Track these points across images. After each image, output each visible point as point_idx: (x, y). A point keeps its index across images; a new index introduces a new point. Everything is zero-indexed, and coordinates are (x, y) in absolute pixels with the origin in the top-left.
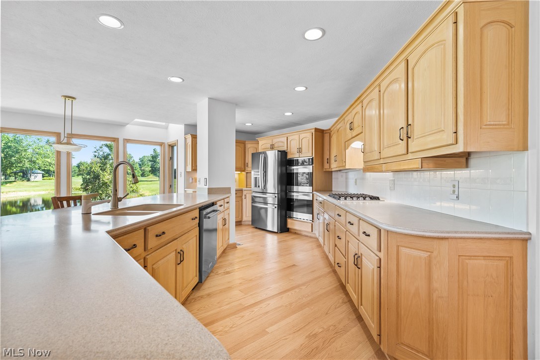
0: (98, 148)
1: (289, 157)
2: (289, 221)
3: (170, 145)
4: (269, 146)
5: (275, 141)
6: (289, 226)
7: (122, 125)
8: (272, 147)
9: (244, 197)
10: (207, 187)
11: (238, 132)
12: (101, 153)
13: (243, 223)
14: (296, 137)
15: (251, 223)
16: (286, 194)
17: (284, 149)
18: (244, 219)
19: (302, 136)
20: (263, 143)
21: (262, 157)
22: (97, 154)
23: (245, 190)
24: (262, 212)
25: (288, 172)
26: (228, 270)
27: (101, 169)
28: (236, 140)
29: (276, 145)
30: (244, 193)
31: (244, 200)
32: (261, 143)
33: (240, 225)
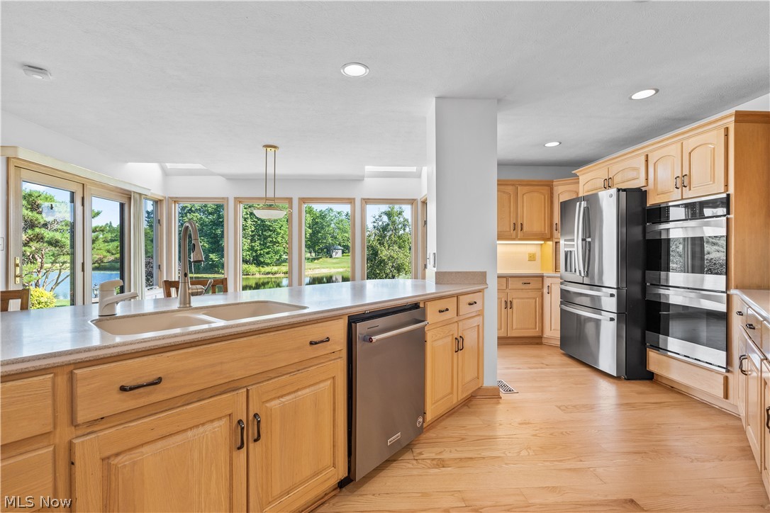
0: (377, 217)
1: (652, 201)
2: (652, 355)
3: (422, 202)
4: (600, 183)
5: (614, 169)
6: (652, 367)
7: (359, 180)
8: (607, 186)
9: (545, 290)
10: (435, 269)
12: (380, 223)
13: (544, 341)
14: (673, 150)
15: (558, 343)
16: (644, 289)
17: (639, 183)
18: (547, 333)
19: (691, 143)
20: (588, 180)
21: (580, 208)
22: (375, 224)
23: (548, 277)
24: (590, 328)
25: (649, 237)
26: (445, 456)
27: (380, 243)
29: (617, 179)
30: (547, 282)
31: (547, 297)
32: (582, 179)
33: (537, 344)
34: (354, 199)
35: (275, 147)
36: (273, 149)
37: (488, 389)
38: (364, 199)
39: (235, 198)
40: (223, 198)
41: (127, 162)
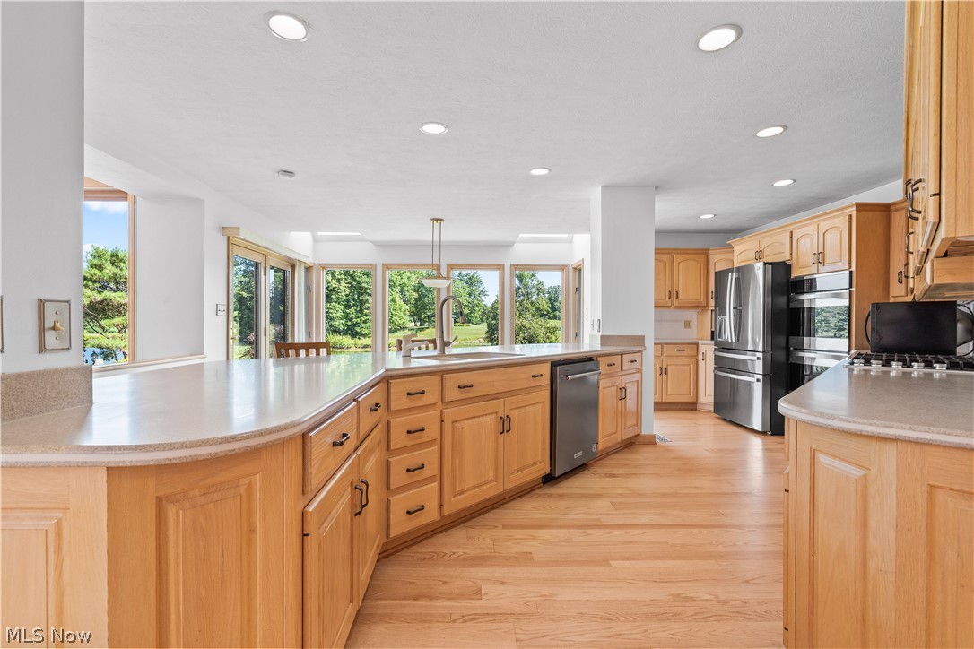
1: (795, 274)
3: (575, 269)
4: (752, 255)
5: (765, 242)
7: (507, 246)
8: (758, 259)
9: (700, 357)
10: (600, 334)
11: (659, 233)
13: (699, 407)
14: (811, 229)
15: (712, 409)
16: (788, 353)
17: (785, 257)
18: (702, 399)
19: (825, 225)
20: (742, 252)
21: (732, 277)
23: (703, 344)
24: (742, 391)
25: (793, 306)
28: (656, 249)
29: (767, 252)
30: (702, 349)
31: (701, 364)
32: (737, 249)
33: (692, 410)
34: (503, 265)
35: (441, 220)
36: (439, 222)
37: (646, 436)
38: (514, 265)
39: (383, 264)
40: (371, 264)
41: (291, 231)
